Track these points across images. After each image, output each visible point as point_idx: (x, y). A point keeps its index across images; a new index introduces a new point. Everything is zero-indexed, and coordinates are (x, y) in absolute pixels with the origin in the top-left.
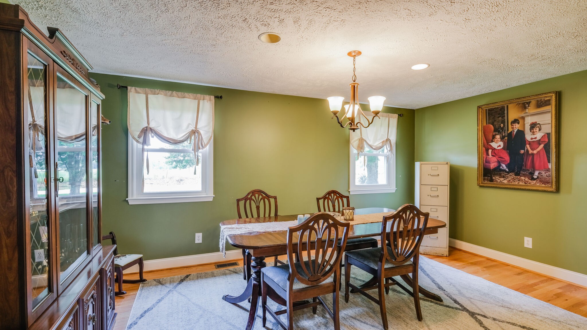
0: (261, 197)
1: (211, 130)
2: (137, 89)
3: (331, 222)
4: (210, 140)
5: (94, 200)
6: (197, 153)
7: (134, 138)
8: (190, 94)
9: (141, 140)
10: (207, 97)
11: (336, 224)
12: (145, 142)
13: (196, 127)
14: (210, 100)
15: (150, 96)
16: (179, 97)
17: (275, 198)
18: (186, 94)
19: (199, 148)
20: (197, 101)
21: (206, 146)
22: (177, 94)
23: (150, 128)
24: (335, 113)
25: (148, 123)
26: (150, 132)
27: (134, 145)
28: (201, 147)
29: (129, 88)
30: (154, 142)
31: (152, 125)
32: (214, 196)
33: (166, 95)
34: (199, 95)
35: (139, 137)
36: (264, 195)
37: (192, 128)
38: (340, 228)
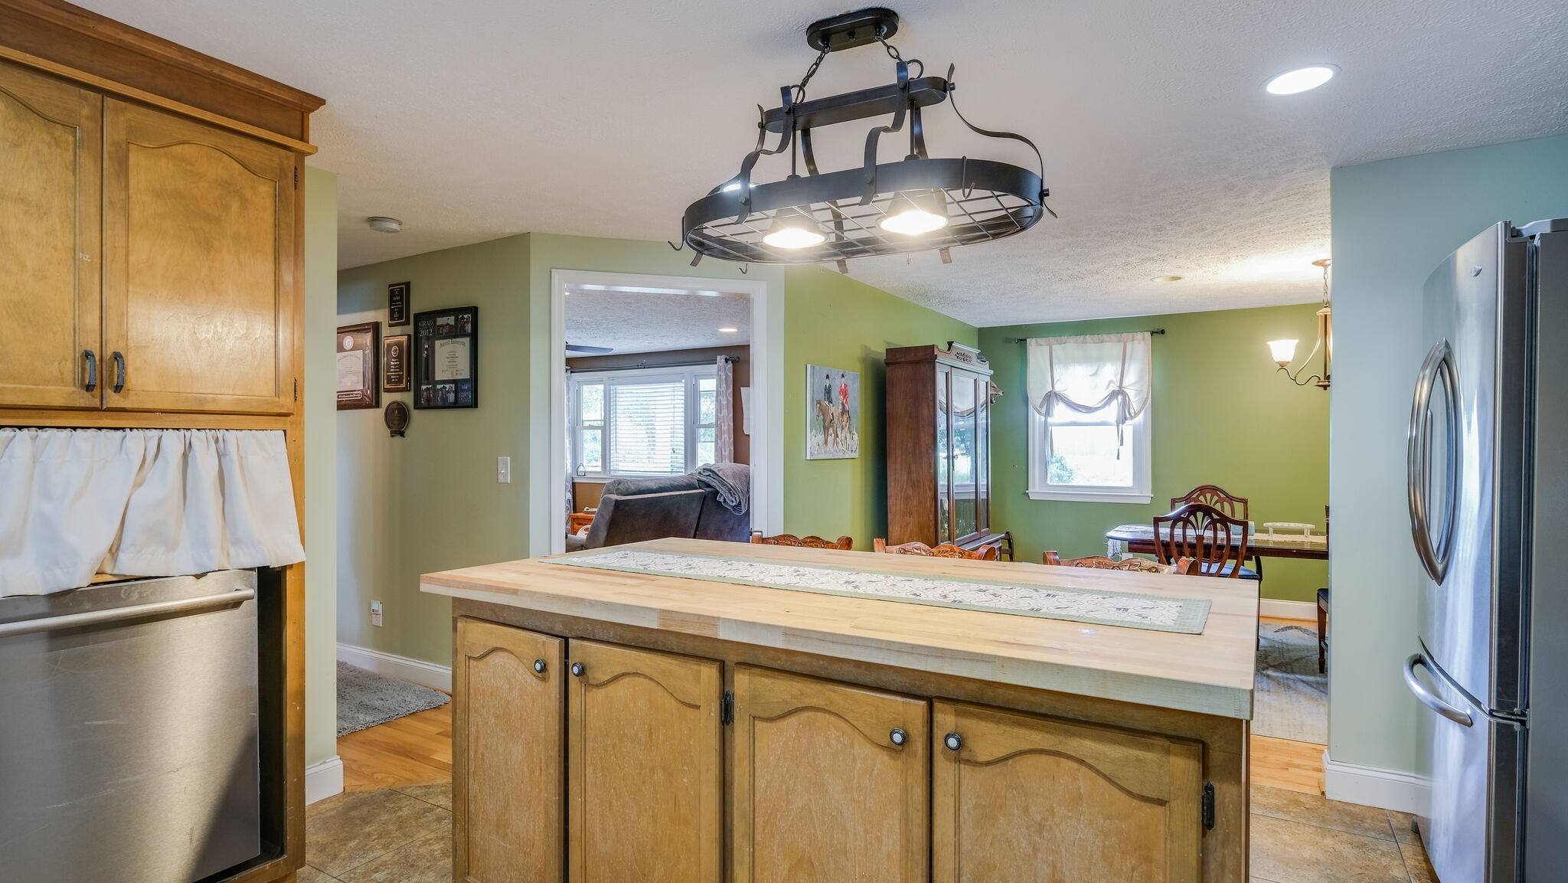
0: (1216, 498)
1: (1146, 387)
2: (1039, 340)
3: (1215, 517)
4: (1145, 403)
5: (982, 489)
6: (1120, 427)
7: (1035, 408)
8: (1111, 336)
9: (1043, 411)
10: (1139, 335)
11: (1225, 521)
12: (1048, 414)
13: (1121, 386)
14: (1144, 340)
15: (1056, 348)
16: (1095, 343)
17: (1245, 502)
18: (1105, 337)
19: (1126, 419)
20: (1122, 344)
21: (1136, 414)
22: (1093, 339)
23: (1055, 393)
24: (1282, 366)
25: (1053, 387)
26: (1055, 399)
27: (1036, 418)
28: (1128, 416)
29: (1028, 340)
30: (1060, 412)
31: (1057, 388)
32: (1153, 495)
33: (1076, 342)
34: (1125, 335)
35: (1041, 406)
36: (1223, 496)
37: (1114, 387)
38: (1232, 527)
